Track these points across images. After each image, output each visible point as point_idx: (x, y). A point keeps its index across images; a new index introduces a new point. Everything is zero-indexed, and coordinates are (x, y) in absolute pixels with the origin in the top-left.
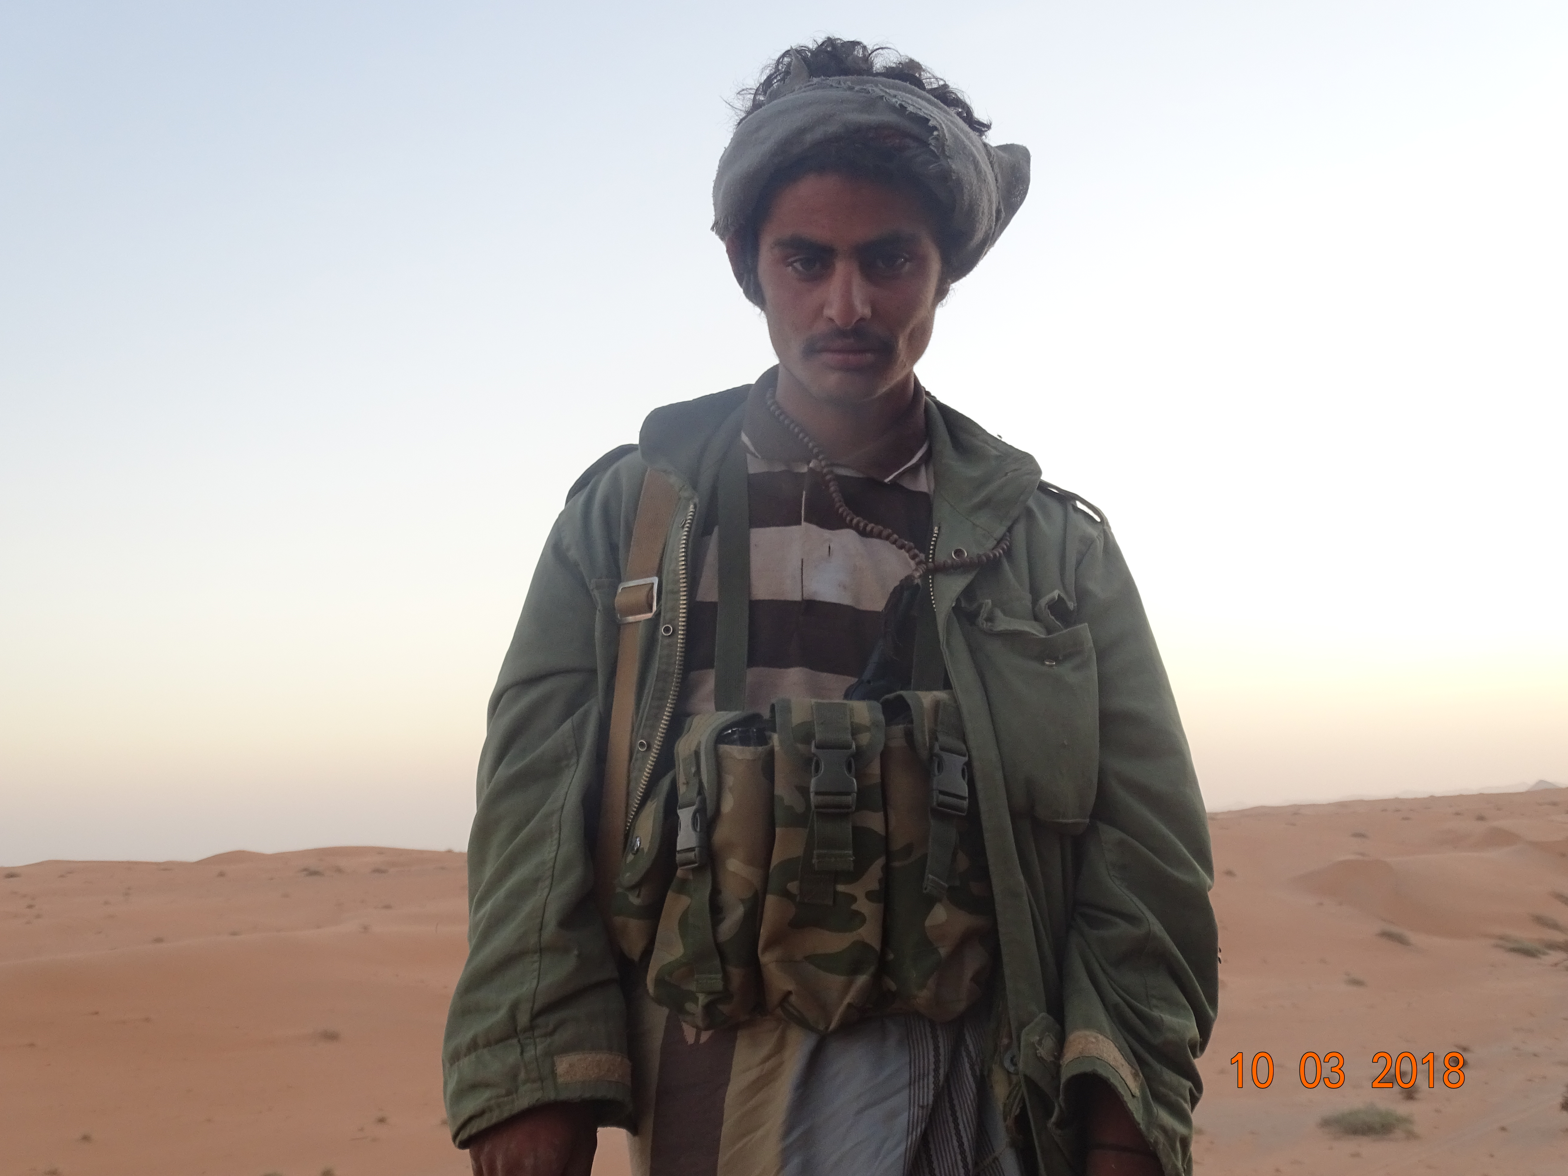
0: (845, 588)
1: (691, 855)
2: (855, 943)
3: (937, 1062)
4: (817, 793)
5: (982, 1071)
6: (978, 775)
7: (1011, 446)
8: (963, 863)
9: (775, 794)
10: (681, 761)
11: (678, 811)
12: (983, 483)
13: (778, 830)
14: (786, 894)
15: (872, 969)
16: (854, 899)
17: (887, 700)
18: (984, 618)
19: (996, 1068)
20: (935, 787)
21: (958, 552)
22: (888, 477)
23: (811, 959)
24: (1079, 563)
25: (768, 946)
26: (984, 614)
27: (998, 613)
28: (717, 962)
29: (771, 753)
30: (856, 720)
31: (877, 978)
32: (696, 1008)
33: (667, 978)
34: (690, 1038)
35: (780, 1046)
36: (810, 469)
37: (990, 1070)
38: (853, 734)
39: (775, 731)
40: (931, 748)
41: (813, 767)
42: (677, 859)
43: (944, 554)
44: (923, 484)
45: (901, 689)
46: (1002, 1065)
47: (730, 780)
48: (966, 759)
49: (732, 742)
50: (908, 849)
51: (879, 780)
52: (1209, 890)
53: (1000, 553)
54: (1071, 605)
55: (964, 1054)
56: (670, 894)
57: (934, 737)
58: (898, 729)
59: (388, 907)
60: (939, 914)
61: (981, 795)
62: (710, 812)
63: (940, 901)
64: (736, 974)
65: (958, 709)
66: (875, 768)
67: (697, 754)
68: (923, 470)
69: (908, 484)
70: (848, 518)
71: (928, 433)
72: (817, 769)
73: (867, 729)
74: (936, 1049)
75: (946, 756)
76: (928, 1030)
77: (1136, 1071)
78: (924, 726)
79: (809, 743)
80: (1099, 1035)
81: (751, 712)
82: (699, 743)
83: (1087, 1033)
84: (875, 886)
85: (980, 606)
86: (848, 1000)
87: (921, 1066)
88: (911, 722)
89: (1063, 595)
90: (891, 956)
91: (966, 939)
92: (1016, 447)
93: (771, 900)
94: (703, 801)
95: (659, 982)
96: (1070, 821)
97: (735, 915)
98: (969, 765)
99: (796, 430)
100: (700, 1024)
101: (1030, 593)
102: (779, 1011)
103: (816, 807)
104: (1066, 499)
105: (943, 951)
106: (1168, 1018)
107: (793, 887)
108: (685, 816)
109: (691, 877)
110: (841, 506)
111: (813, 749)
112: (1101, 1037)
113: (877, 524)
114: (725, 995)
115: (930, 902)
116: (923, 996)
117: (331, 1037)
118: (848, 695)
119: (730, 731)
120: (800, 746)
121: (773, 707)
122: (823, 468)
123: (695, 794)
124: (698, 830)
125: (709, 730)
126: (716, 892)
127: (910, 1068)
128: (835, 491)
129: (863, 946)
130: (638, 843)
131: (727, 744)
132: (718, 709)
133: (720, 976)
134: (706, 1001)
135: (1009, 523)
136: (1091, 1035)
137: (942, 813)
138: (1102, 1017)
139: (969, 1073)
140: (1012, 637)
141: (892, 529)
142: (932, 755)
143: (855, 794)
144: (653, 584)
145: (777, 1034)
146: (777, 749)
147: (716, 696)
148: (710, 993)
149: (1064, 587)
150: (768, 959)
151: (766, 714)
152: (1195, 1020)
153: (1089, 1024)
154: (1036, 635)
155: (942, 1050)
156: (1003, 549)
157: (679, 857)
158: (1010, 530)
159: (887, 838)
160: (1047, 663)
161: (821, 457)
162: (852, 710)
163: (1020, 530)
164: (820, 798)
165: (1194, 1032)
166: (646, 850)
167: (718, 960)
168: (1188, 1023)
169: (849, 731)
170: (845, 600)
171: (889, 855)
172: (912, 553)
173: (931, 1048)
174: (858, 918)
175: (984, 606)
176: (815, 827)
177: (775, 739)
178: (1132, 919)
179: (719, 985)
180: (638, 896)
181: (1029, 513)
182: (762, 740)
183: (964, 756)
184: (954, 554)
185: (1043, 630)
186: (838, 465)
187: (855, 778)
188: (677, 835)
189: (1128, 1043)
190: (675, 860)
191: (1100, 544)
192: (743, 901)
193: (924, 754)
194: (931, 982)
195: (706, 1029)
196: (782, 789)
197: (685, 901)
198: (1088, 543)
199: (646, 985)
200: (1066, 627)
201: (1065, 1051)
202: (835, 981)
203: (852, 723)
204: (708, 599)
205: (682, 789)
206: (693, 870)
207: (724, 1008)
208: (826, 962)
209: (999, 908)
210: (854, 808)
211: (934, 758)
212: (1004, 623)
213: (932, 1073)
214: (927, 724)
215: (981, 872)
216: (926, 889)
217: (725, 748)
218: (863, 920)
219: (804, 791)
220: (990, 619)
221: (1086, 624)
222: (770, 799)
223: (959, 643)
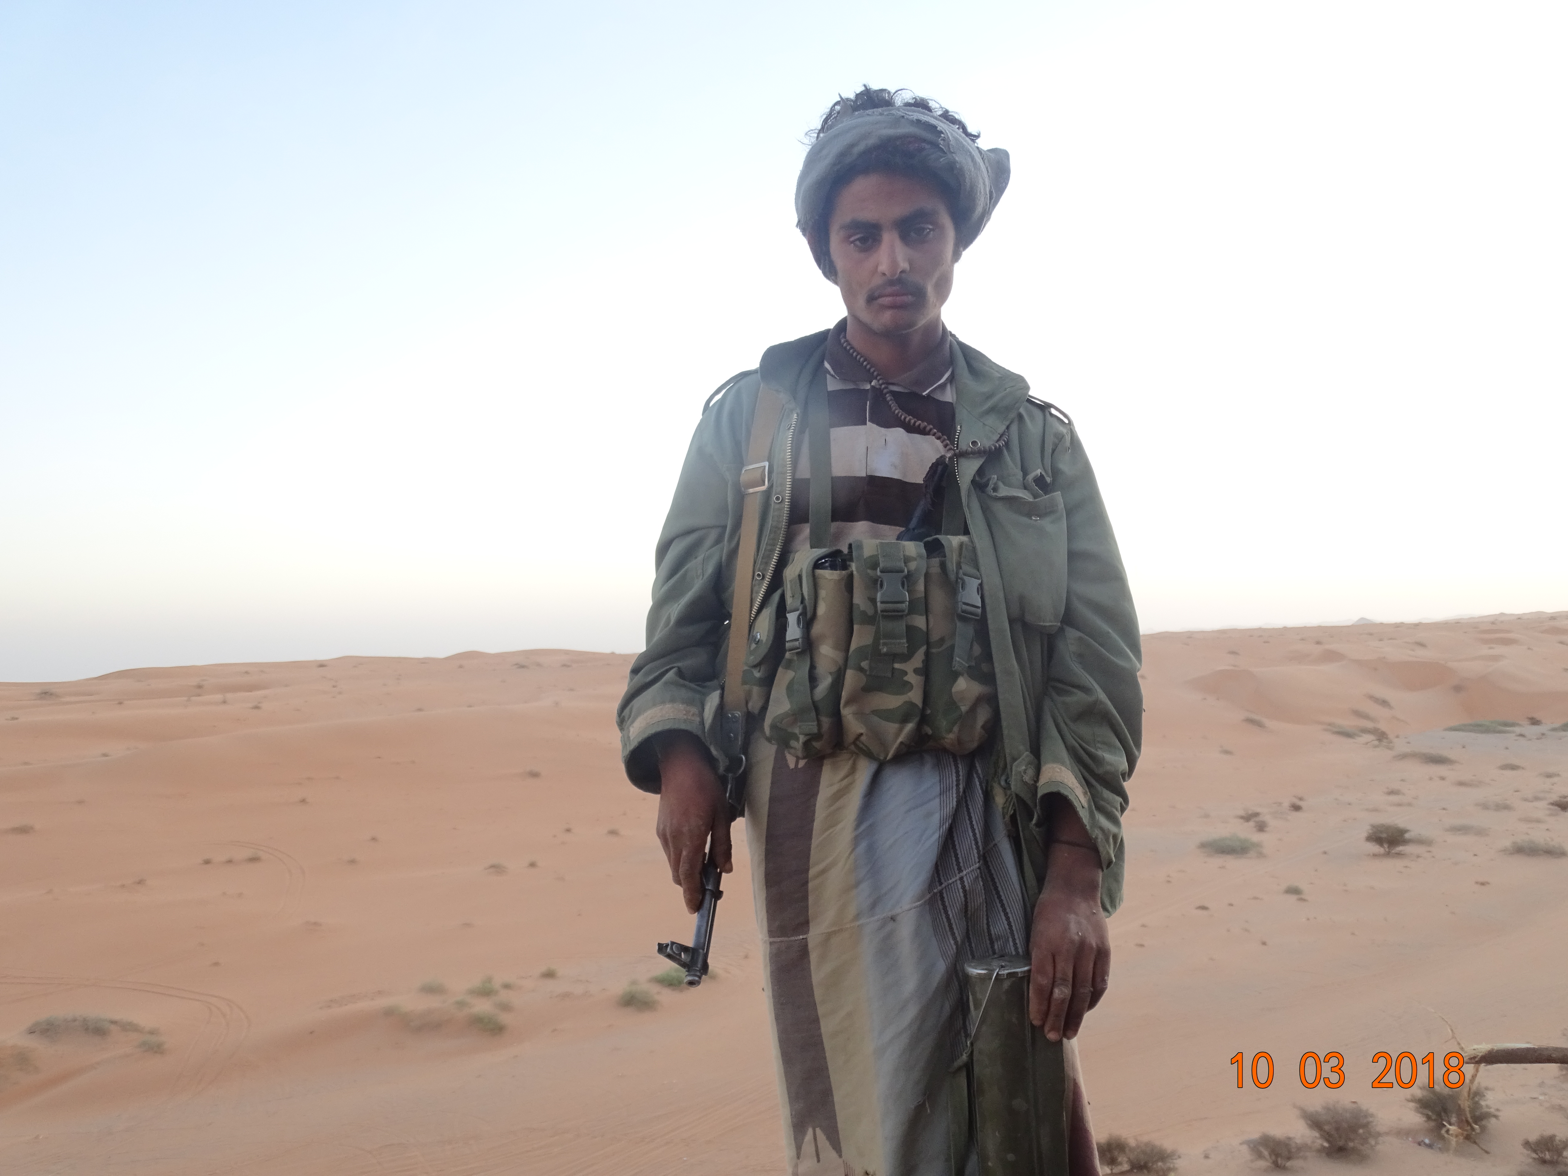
0: (895, 467)
1: (797, 643)
2: (906, 702)
3: (958, 780)
4: (882, 602)
5: (987, 787)
6: (986, 593)
7: (1008, 370)
8: (977, 650)
9: (854, 602)
10: (788, 581)
11: (787, 614)
12: (989, 396)
13: (856, 627)
14: (861, 670)
15: (916, 720)
16: (906, 673)
17: (928, 542)
18: (991, 488)
19: (995, 785)
20: (959, 600)
21: (974, 443)
22: (925, 391)
23: (875, 712)
24: (1053, 451)
25: (847, 703)
26: (991, 485)
27: (1000, 484)
28: (813, 714)
29: (851, 576)
30: (907, 553)
31: (920, 725)
32: (798, 745)
33: (778, 724)
34: (792, 765)
35: (853, 770)
36: (873, 387)
37: (992, 787)
38: (905, 563)
39: (853, 561)
40: (957, 573)
41: (879, 585)
42: (787, 646)
43: (965, 444)
44: (949, 396)
45: (936, 535)
46: (999, 784)
47: (823, 593)
48: (980, 581)
49: (825, 568)
50: (942, 640)
51: (923, 595)
52: (1138, 671)
53: (1002, 444)
54: (1049, 480)
55: (975, 776)
56: (780, 670)
57: (959, 566)
58: (936, 561)
59: (572, 690)
60: (962, 684)
61: (988, 608)
62: (809, 615)
63: (963, 675)
64: (826, 721)
65: (974, 548)
66: (921, 587)
67: (800, 577)
68: (949, 386)
69: (939, 397)
70: (903, 417)
71: (951, 362)
72: (882, 586)
73: (915, 559)
74: (957, 773)
75: (966, 578)
76: (951, 760)
77: (1086, 790)
78: (952, 560)
79: (876, 569)
80: (1062, 767)
81: (834, 548)
82: (801, 570)
83: (1055, 766)
84: (919, 664)
85: (989, 480)
86: (900, 740)
87: (948, 783)
88: (945, 556)
89: (1043, 473)
90: (929, 712)
91: (979, 700)
92: (1012, 371)
93: (850, 674)
94: (805, 608)
95: (773, 727)
96: (1047, 624)
97: (825, 683)
98: (981, 585)
99: (862, 359)
100: (800, 754)
101: (1022, 471)
102: (853, 747)
103: (882, 611)
104: (1045, 408)
105: (964, 709)
106: (1108, 756)
107: (865, 664)
108: (792, 618)
109: (795, 658)
110: (896, 409)
111: (879, 573)
112: (1063, 768)
113: (923, 421)
114: (817, 737)
115: (955, 676)
116: (950, 738)
117: (535, 775)
118: (899, 538)
119: (823, 561)
120: (869, 571)
121: (850, 546)
122: (881, 385)
123: (799, 604)
124: (801, 627)
125: (809, 560)
126: (812, 667)
127: (940, 785)
128: (891, 400)
129: (912, 704)
130: (759, 637)
131: (821, 569)
132: (812, 547)
133: (815, 723)
134: (805, 739)
135: (1007, 423)
136: (1057, 767)
137: (964, 618)
138: (1064, 754)
139: (979, 787)
140: (1010, 500)
141: (932, 425)
142: (957, 578)
143: (907, 603)
144: (765, 466)
145: (851, 762)
146: (855, 573)
147: (810, 538)
148: (806, 735)
149: (1044, 469)
150: (847, 712)
151: (845, 550)
152: (1125, 756)
153: (1057, 760)
154: (1026, 499)
155: (961, 773)
156: (1004, 441)
157: (788, 645)
158: (1008, 428)
159: (928, 633)
160: (1034, 518)
161: (878, 378)
162: (904, 546)
163: (1014, 428)
164: (884, 605)
165: (1125, 766)
166: (764, 640)
167: (814, 713)
168: (1120, 759)
169: (903, 560)
170: (896, 476)
171: (928, 644)
172: (945, 443)
173: (954, 771)
174: (907, 686)
175: (992, 479)
176: (881, 625)
177: (853, 566)
178: (1086, 690)
179: (815, 730)
180: (759, 672)
181: (1020, 417)
182: (845, 567)
183: (979, 579)
184: (972, 444)
185: (1031, 497)
186: (893, 384)
187: (908, 591)
188: (786, 630)
189: (1080, 771)
190: (785, 647)
191: (1068, 438)
192: (830, 673)
193: (953, 577)
194: (956, 729)
195: (804, 758)
196: (859, 599)
197: (790, 674)
198: (1060, 438)
199: (764, 729)
200: (1046, 494)
201: (1040, 777)
202: (892, 727)
203: (904, 556)
204: (803, 477)
205: (789, 601)
206: (798, 653)
207: (817, 745)
208: (886, 715)
209: (999, 682)
210: (907, 611)
211: (959, 580)
212: (1004, 492)
213: (955, 788)
214: (955, 558)
215: (988, 656)
216: (954, 667)
217: (819, 572)
218: (912, 687)
219: (873, 601)
220: (995, 489)
221: (1060, 492)
222: (851, 607)
223: (975, 505)
